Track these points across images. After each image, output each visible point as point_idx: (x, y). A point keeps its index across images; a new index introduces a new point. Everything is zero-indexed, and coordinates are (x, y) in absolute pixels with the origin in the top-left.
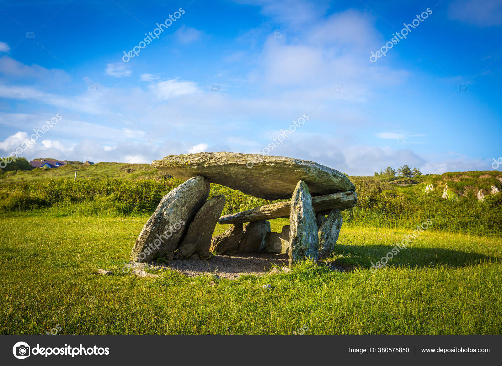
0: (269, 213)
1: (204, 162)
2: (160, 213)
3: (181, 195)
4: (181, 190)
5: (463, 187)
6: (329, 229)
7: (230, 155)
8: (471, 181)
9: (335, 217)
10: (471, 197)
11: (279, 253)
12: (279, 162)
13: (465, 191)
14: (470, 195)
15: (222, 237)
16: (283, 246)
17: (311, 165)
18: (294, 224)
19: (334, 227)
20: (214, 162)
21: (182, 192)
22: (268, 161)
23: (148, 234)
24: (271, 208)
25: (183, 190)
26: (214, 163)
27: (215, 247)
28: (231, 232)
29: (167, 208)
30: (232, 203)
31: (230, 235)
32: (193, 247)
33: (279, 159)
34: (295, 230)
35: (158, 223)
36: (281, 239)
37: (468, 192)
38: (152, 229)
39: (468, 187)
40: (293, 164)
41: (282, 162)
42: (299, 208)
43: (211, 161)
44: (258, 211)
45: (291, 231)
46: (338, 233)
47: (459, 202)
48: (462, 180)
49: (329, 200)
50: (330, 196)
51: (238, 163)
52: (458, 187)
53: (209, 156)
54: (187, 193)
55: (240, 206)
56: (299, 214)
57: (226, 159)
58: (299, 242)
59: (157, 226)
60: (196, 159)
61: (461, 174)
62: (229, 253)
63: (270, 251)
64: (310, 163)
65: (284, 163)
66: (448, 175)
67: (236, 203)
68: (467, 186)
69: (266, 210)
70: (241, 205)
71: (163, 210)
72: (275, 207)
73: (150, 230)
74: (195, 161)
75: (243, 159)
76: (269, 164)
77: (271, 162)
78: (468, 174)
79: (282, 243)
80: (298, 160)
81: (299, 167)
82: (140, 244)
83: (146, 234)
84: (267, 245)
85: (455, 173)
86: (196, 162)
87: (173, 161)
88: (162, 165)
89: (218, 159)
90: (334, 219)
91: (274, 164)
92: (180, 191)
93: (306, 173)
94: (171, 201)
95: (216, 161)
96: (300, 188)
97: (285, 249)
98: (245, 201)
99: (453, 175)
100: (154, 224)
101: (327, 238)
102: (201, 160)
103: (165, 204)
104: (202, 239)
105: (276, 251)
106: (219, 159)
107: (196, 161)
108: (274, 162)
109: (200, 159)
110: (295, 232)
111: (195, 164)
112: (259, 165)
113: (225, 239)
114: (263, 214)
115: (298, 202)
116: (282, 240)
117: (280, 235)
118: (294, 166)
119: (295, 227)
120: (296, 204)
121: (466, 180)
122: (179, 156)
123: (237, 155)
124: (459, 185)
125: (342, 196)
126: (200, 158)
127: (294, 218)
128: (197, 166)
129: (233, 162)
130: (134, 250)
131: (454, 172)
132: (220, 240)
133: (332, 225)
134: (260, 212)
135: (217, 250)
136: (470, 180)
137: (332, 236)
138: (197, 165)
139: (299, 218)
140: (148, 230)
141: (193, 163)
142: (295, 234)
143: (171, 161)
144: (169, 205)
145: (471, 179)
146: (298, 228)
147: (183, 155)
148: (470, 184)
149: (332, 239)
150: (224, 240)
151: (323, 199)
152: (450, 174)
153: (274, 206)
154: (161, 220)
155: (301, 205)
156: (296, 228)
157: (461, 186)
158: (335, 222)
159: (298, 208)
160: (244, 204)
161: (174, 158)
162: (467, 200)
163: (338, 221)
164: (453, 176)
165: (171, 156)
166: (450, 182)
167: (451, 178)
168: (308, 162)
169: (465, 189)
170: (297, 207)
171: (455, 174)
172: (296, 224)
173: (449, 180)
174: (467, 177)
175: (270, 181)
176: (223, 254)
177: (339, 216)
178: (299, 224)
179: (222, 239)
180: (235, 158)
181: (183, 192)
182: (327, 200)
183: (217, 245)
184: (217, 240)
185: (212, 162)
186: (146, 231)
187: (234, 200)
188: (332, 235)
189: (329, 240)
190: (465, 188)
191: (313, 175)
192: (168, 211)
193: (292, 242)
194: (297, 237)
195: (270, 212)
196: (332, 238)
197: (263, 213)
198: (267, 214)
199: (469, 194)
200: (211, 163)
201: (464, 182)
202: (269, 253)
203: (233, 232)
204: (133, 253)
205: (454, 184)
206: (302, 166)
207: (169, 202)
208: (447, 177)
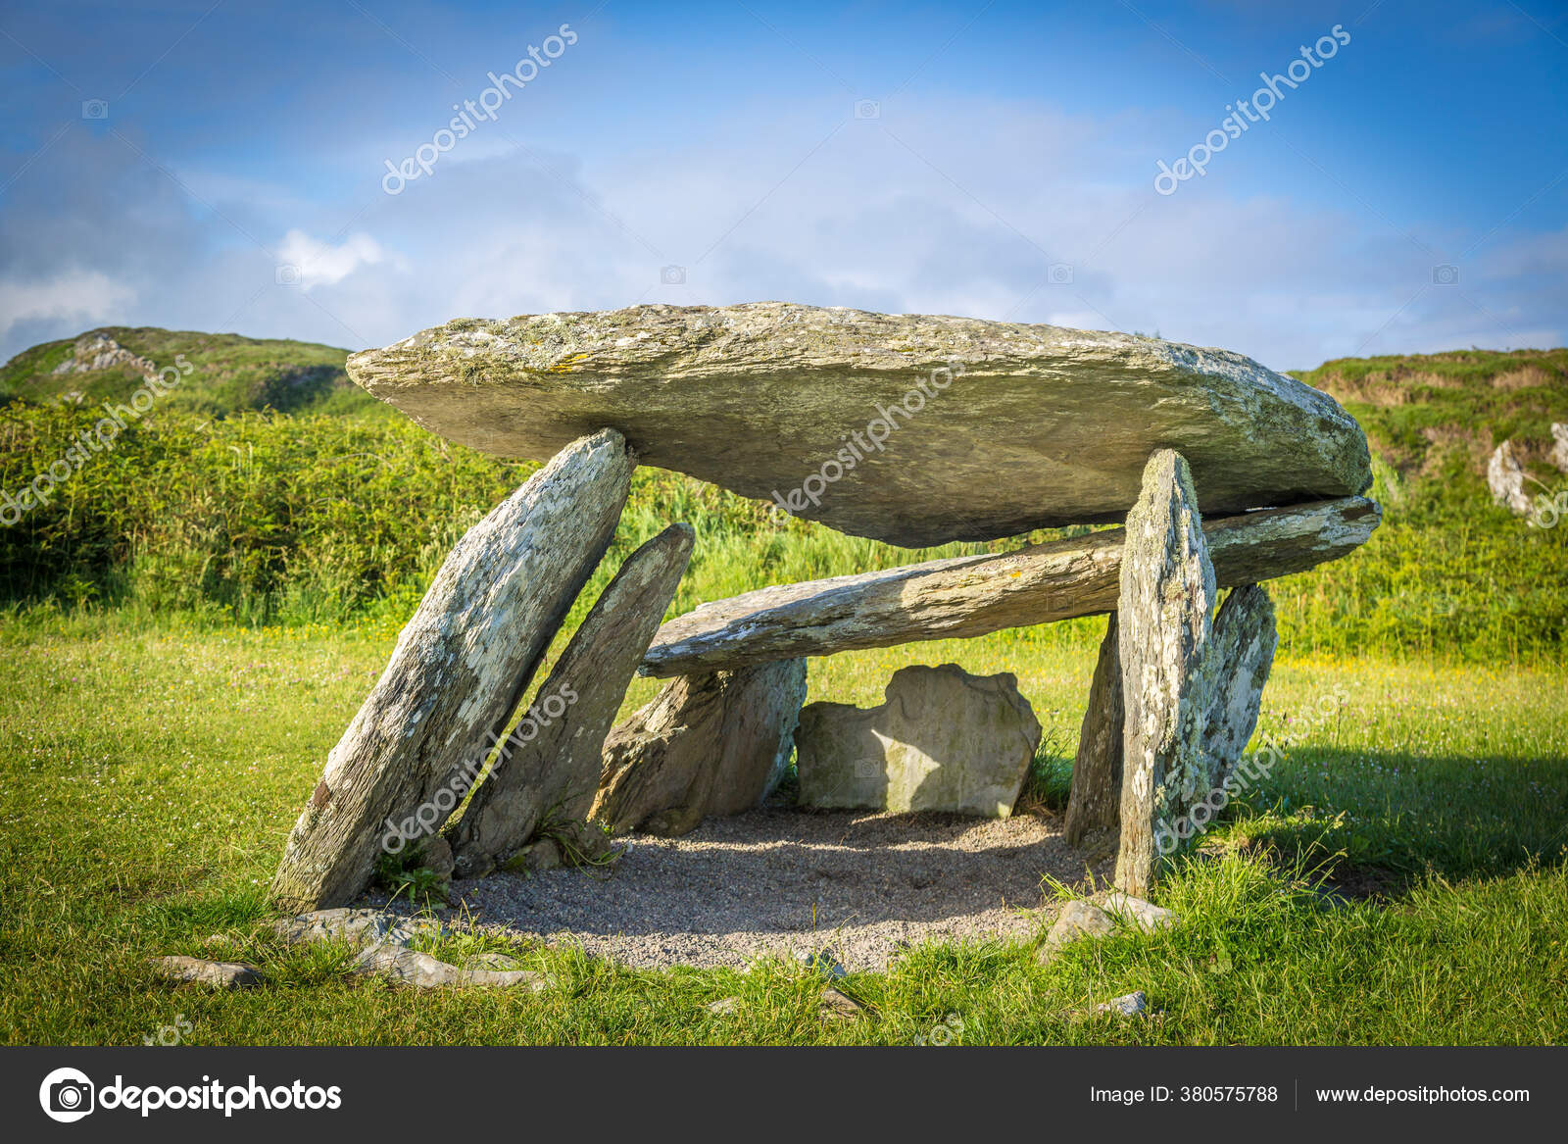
0: (952, 617)
1: (667, 359)
2: (444, 637)
3: (539, 537)
4: (539, 511)
5: (1419, 432)
6: (1220, 689)
7: (816, 321)
8: (1456, 401)
9: (1248, 625)
10: (1457, 479)
11: (875, 811)
12: (1091, 356)
13: (1429, 451)
14: (1453, 472)
15: (634, 744)
16: (898, 772)
17: (1235, 373)
18: (1161, 675)
19: (1244, 675)
20: (725, 357)
21: (546, 519)
22: (1032, 354)
23: (388, 752)
24: (966, 592)
25: (550, 507)
26: (723, 362)
27: (606, 794)
28: (673, 713)
29: (477, 611)
30: (372, 540)
31: (669, 732)
32: (530, 807)
33: (1093, 344)
34: (1169, 705)
35: (435, 690)
36: (883, 739)
37: (1445, 457)
38: (409, 726)
39: (1442, 429)
40: (1163, 368)
41: (1108, 356)
42: (1186, 595)
43: (709, 353)
44: (892, 607)
45: (1143, 713)
46: (1254, 706)
47: (1402, 507)
48: (1412, 398)
49: (1265, 543)
50: (1269, 522)
51: (864, 362)
52: (1396, 430)
53: (698, 324)
54: (563, 525)
55: (418, 553)
56: (1187, 623)
57: (791, 340)
58: (1179, 763)
59: (428, 709)
60: (623, 342)
61: (1406, 369)
62: (664, 825)
63: (826, 801)
64: (1227, 360)
65: (1116, 367)
66: (1349, 373)
67: (394, 541)
68: (1439, 425)
69: (938, 603)
70: (425, 551)
71: (463, 618)
72: (991, 584)
73: (398, 729)
74: (615, 355)
75: (893, 344)
76: (1034, 368)
77: (1043, 361)
78: (1439, 368)
79: (888, 758)
80: (1179, 349)
81: (1186, 384)
82: (339, 809)
83: (377, 754)
84: (805, 770)
85: (1380, 364)
86: (626, 358)
87: (482, 352)
88: (419, 375)
89: (748, 341)
90: (1244, 635)
91: (1063, 368)
92: (534, 515)
93: (1213, 412)
94: (498, 569)
95: (736, 351)
96: (1178, 490)
97: (907, 788)
98: (444, 529)
99: (1369, 369)
100: (419, 694)
101: (1209, 734)
102: (654, 349)
103: (470, 586)
104: (570, 760)
105: (860, 801)
106: (755, 340)
107: (623, 352)
108: (1066, 358)
109: (645, 341)
110: (1169, 714)
111: (614, 370)
112: (980, 373)
113: (649, 754)
114: (916, 621)
115: (1175, 564)
116: (887, 742)
117: (876, 716)
118: (1163, 378)
119: (1165, 690)
120: (1169, 572)
121: (1434, 395)
122: (512, 323)
123: (853, 319)
124: (1399, 420)
125: (1327, 524)
126: (643, 335)
127: (1157, 648)
128: (617, 381)
129: (837, 360)
130: (299, 839)
131: (1374, 358)
132: (627, 761)
133: (1235, 665)
134: (900, 610)
135: (614, 810)
136: (1451, 397)
137: (1230, 724)
138: (618, 376)
139: (1187, 642)
140: (385, 734)
141: (602, 366)
142: (1168, 724)
143: (471, 353)
144: (493, 592)
145: (1454, 393)
146: (1183, 694)
147: (537, 320)
148: (1454, 417)
149: (1231, 738)
150: (645, 760)
151: (1234, 541)
152: (1357, 368)
153: (985, 579)
154: (446, 675)
155: (1195, 577)
156: (1174, 695)
157: (1413, 428)
158: (1250, 650)
159: (1179, 596)
160: (442, 545)
161: (481, 335)
162: (1438, 497)
163: (1263, 647)
164: (1372, 376)
165: (464, 327)
166: (1359, 405)
167: (1361, 387)
168: (1219, 356)
169: (1430, 443)
170: (1175, 584)
171: (1381, 369)
172: (1174, 677)
173: (1353, 398)
174: (1434, 382)
175: (976, 451)
176: (641, 830)
177: (1266, 620)
178: (1186, 677)
179: (639, 756)
180: (845, 337)
181: (548, 522)
182: (1253, 542)
183: (612, 788)
184: (614, 761)
185: (713, 356)
186: (374, 734)
187: (382, 522)
188: (1229, 717)
189: (1219, 740)
190: (1430, 434)
191: (1244, 420)
192: (485, 625)
193: (1150, 765)
194: (1175, 743)
195: (955, 610)
196: (1231, 731)
197: (921, 615)
198: (940, 620)
199: (1447, 463)
200: (709, 360)
201: (1422, 404)
202: (820, 812)
203: (681, 717)
204: (294, 859)
205: (1376, 416)
206: (1199, 379)
207: (491, 576)
208: (1343, 383)
